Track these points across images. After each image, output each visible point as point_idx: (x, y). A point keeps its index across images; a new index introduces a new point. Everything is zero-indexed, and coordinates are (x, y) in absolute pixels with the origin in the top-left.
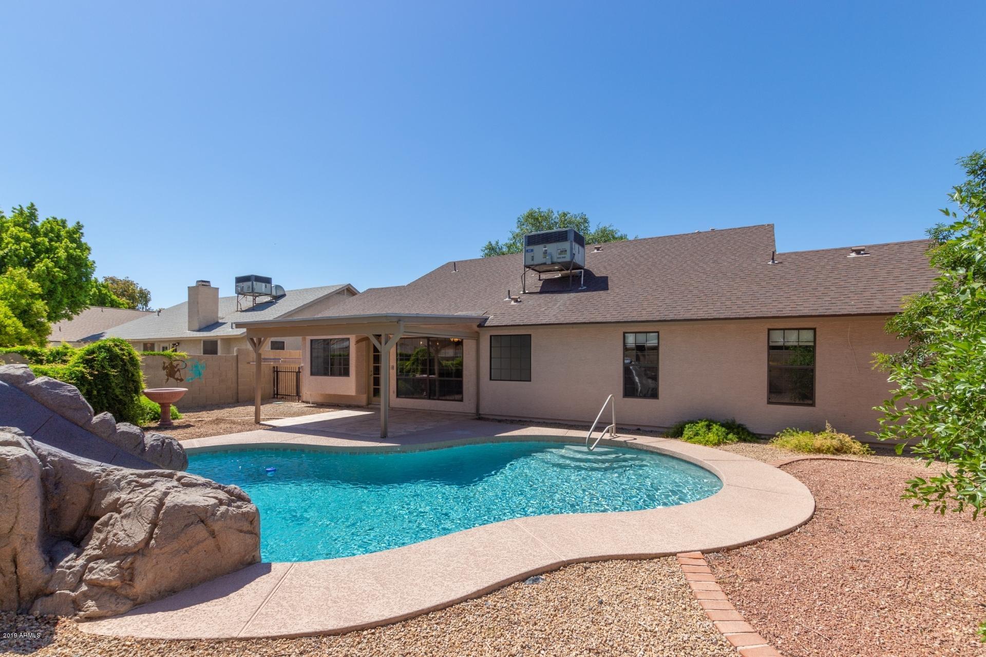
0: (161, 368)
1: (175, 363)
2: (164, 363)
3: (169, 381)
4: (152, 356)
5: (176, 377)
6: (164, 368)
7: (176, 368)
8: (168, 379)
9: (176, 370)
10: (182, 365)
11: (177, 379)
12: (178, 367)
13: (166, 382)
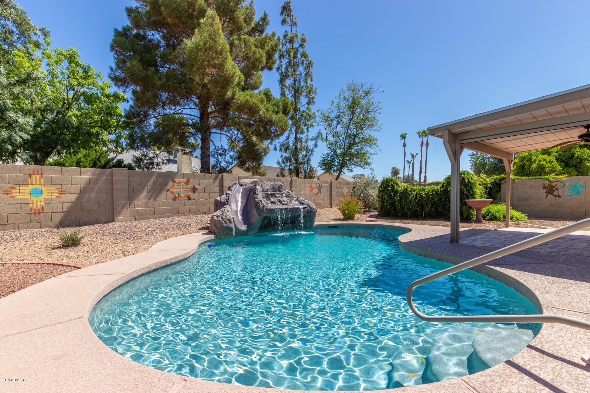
0: (542, 188)
1: (553, 184)
2: (544, 184)
3: (548, 197)
4: (534, 180)
5: (554, 194)
6: (544, 188)
7: (554, 187)
8: (547, 196)
9: (554, 189)
10: (560, 185)
11: (555, 196)
12: (557, 187)
13: (546, 198)
